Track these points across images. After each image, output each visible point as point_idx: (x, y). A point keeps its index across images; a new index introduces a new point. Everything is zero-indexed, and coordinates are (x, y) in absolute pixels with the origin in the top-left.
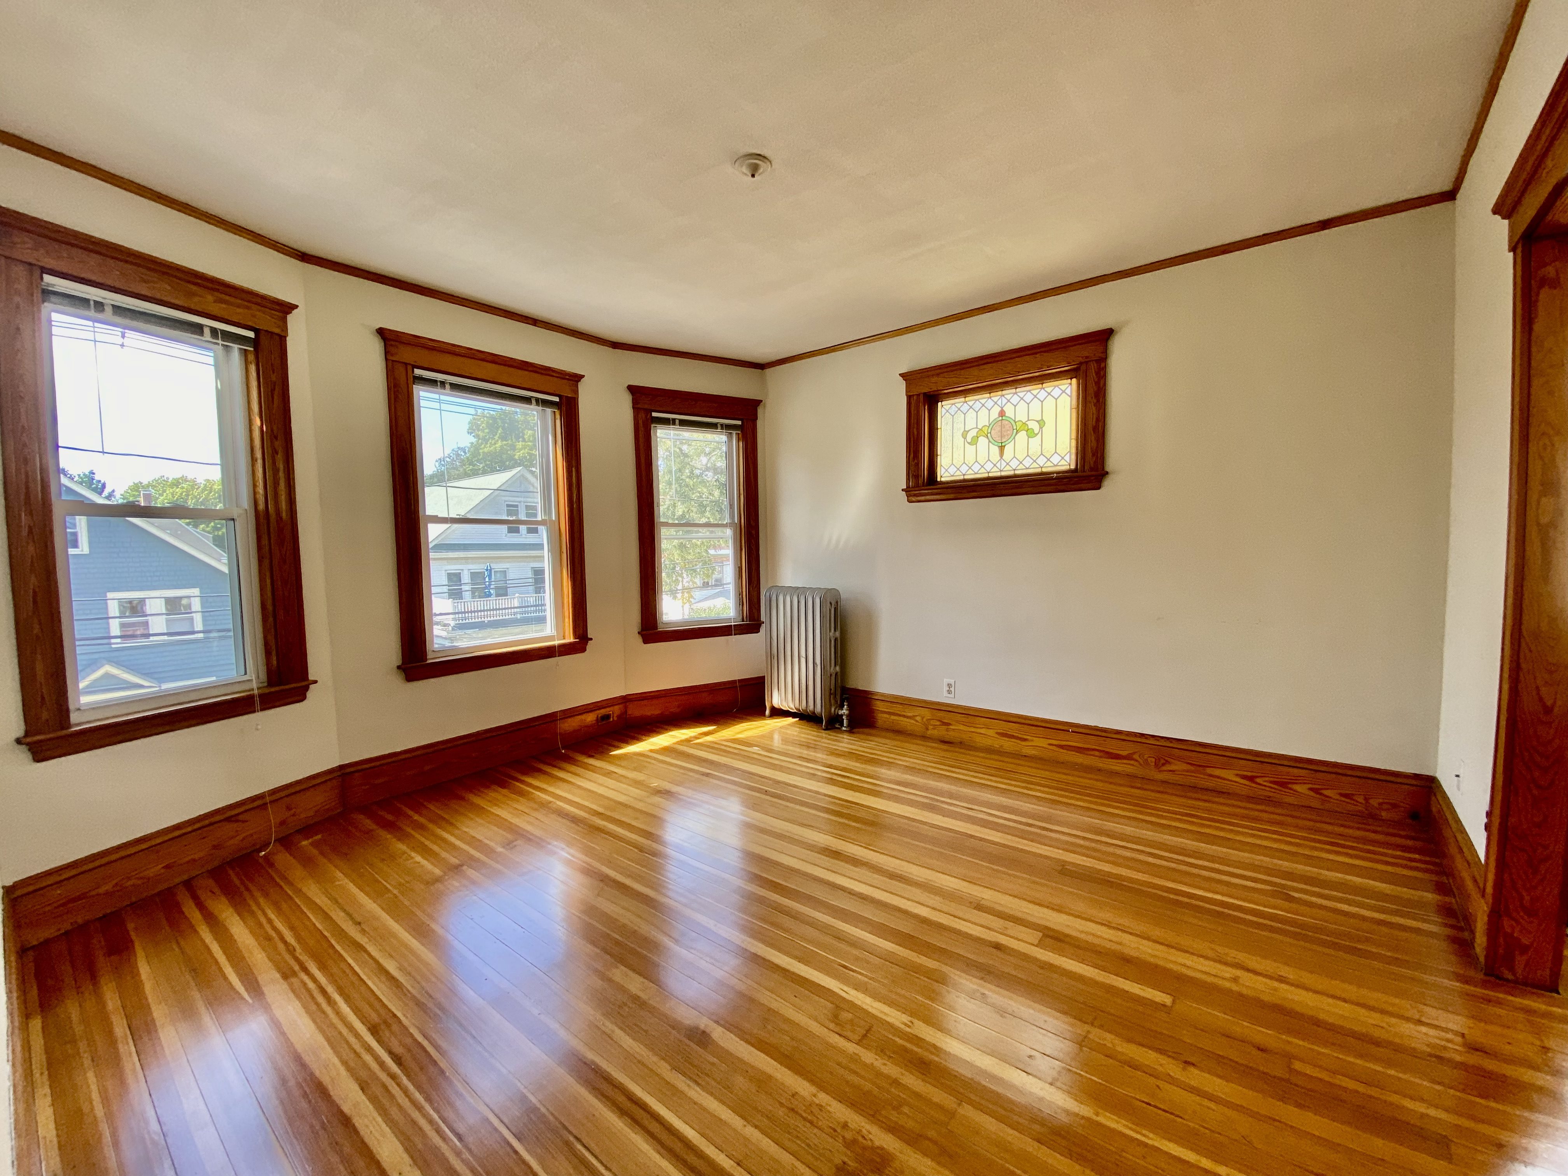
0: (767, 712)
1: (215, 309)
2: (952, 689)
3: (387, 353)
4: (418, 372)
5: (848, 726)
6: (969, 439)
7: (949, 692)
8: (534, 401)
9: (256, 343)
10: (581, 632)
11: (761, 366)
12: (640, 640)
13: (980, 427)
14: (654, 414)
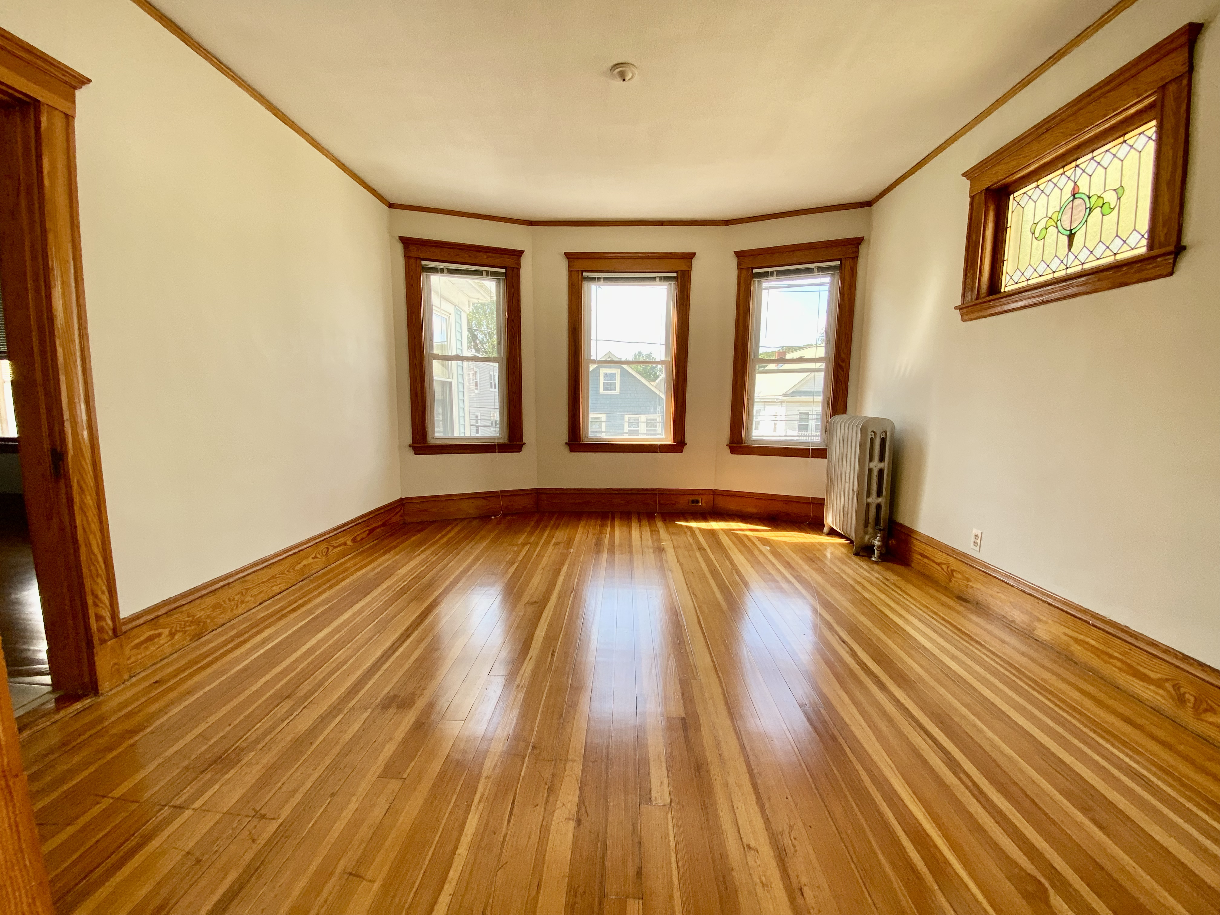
0: (826, 530)
1: (486, 262)
2: (978, 541)
3: (569, 266)
4: (585, 274)
5: (879, 557)
6: (1037, 235)
7: (975, 543)
8: (658, 279)
9: (506, 274)
10: (680, 438)
11: (868, 204)
12: (728, 450)
13: (1049, 215)
14: (755, 271)
